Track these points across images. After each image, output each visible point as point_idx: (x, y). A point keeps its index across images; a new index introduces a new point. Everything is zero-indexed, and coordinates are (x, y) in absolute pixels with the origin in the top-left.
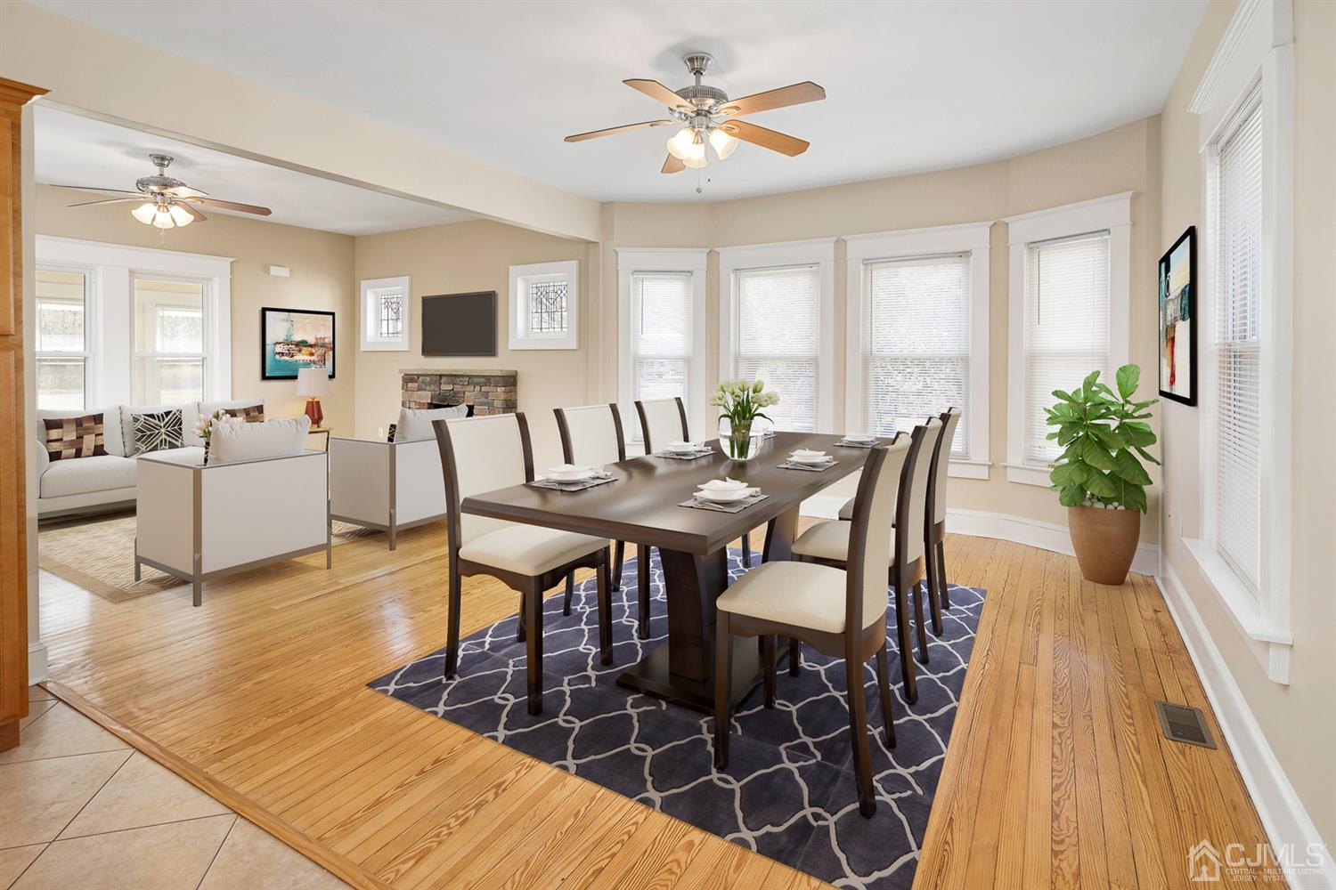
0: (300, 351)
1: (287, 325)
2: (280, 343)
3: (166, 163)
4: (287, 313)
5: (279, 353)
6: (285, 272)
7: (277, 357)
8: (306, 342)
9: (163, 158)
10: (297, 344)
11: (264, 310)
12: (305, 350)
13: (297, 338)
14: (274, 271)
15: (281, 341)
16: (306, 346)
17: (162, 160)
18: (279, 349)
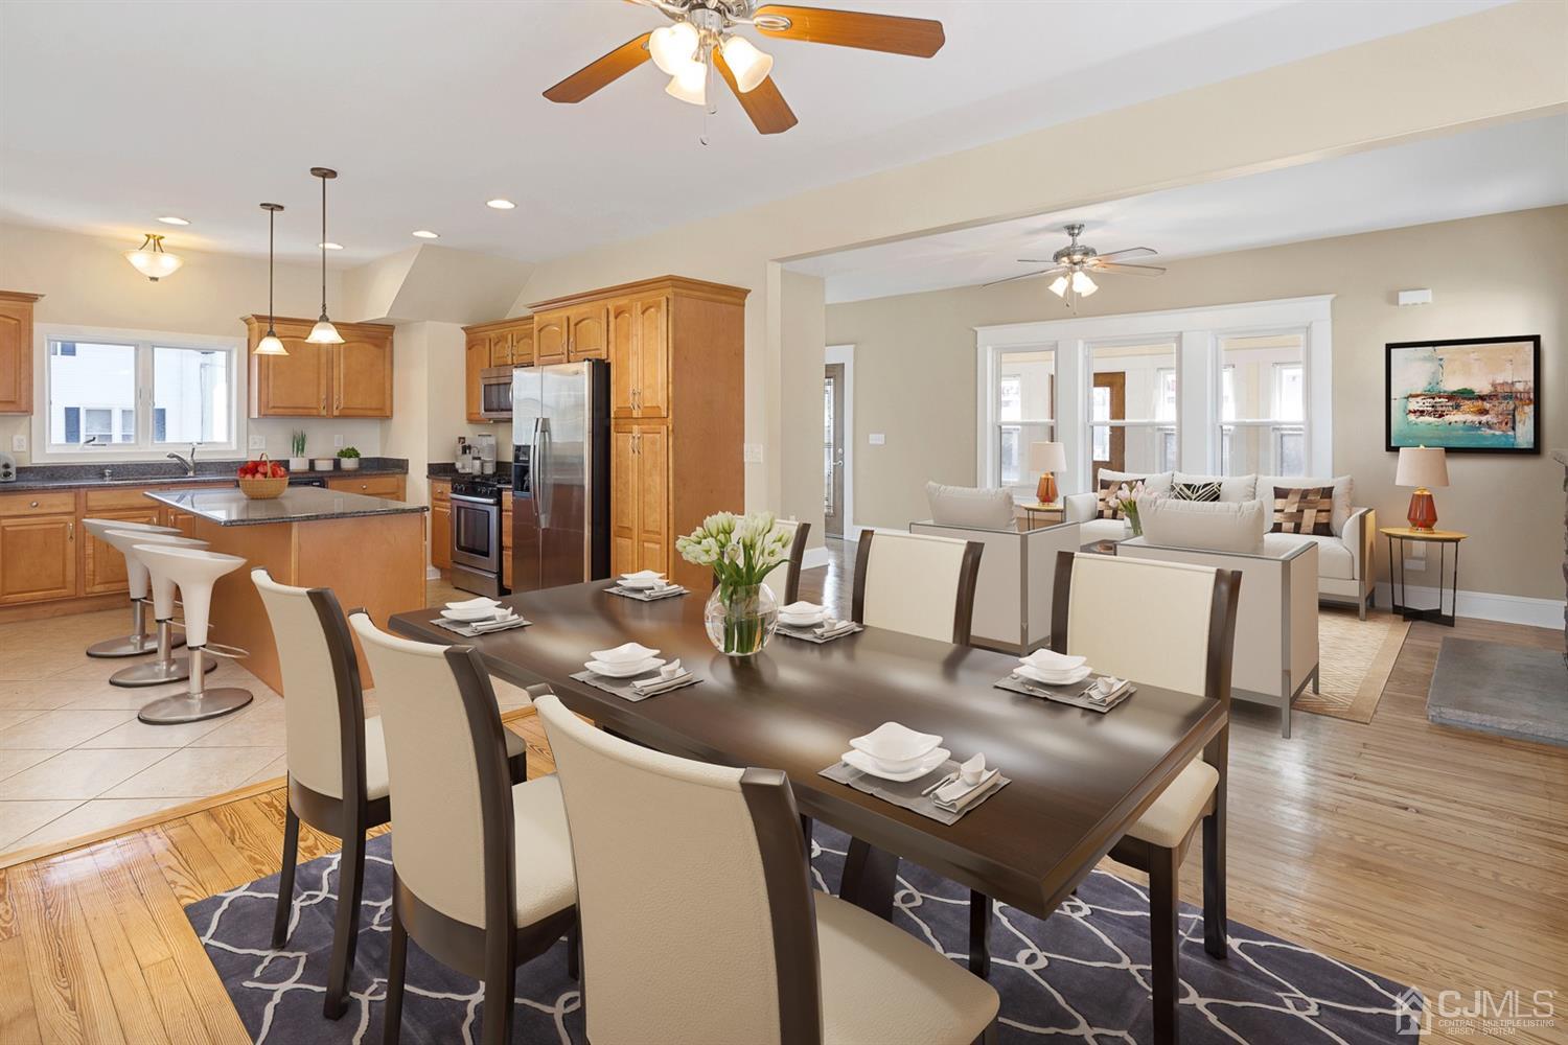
0: (1457, 407)
1: (1430, 367)
2: (1417, 396)
3: (1076, 231)
4: (1431, 348)
5: (1415, 412)
6: (1426, 296)
7: (1412, 417)
8: (1471, 392)
9: (1073, 228)
10: (1451, 396)
11: (1389, 347)
12: (1467, 405)
13: (1452, 384)
14: (1405, 298)
15: (1419, 393)
16: (1470, 399)
17: (1071, 229)
18: (1414, 405)
